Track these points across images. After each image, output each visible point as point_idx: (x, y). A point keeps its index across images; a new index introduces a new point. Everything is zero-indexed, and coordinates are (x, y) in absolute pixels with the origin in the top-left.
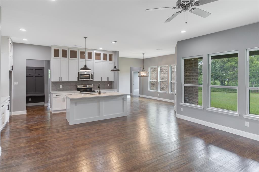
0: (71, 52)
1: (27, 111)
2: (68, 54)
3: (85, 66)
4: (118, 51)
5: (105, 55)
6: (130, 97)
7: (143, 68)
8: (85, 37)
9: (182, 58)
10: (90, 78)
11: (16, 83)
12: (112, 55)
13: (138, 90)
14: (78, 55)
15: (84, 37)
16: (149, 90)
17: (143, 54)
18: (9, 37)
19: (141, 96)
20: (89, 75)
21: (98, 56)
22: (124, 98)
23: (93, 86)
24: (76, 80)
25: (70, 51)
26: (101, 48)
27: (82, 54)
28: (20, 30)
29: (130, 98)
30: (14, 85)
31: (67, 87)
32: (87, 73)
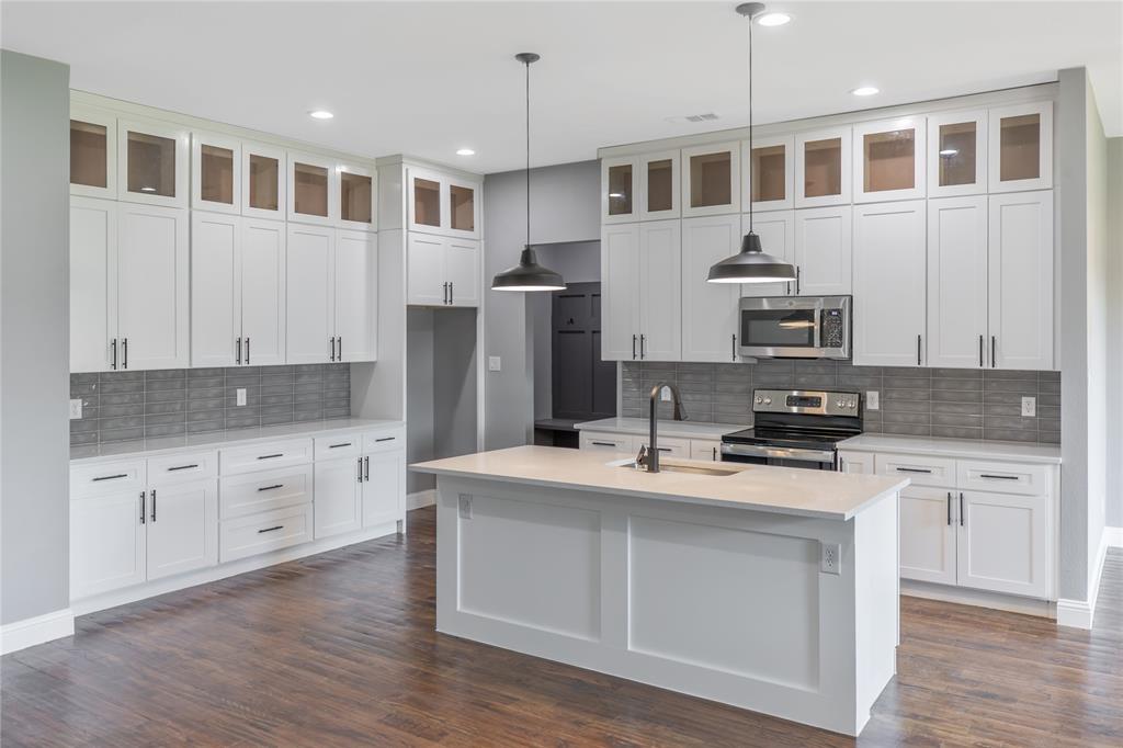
2: (682, 184)
8: (527, 58)
10: (812, 344)
11: (495, 363)
12: (1036, 117)
14: (740, 177)
18: (400, 155)
20: (809, 316)
21: (887, 165)
23: (874, 405)
24: (727, 356)
25: (693, 166)
30: (490, 373)
31: (698, 397)
32: (796, 306)
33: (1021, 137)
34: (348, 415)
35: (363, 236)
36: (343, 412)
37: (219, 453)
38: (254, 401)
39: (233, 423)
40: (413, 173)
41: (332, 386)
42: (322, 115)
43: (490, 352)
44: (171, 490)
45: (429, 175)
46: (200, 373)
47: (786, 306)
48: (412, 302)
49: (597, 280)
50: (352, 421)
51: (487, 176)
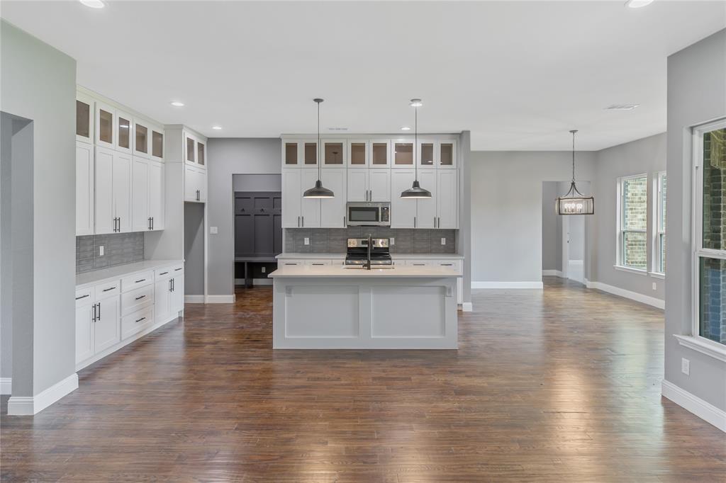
0: (328, 146)
1: (236, 297)
2: (321, 154)
3: (319, 183)
4: (469, 131)
5: (427, 150)
6: (542, 283)
7: (573, 184)
8: (318, 101)
9: (692, 129)
10: (378, 221)
11: (214, 230)
12: (452, 144)
13: (581, 262)
14: (347, 153)
15: (316, 100)
16: (618, 265)
17: (574, 132)
18: (182, 125)
19: (590, 284)
20: (376, 210)
21: (403, 155)
22: (444, 287)
23: (392, 243)
24: (341, 225)
25: (326, 146)
26: (406, 129)
27: (358, 150)
28: (173, 104)
29: (542, 287)
30: (211, 235)
31: (322, 242)
32: (371, 205)
33: (447, 150)
34: (143, 259)
35: (160, 164)
36: (141, 257)
37: (121, 280)
38: (107, 253)
39: (97, 265)
40: (187, 135)
41: (138, 243)
42: (178, 104)
43: (211, 225)
44: (108, 302)
45: (192, 137)
46: (84, 238)
47: (367, 206)
48: (187, 200)
49: (279, 191)
50: (145, 262)
51: (209, 138)
